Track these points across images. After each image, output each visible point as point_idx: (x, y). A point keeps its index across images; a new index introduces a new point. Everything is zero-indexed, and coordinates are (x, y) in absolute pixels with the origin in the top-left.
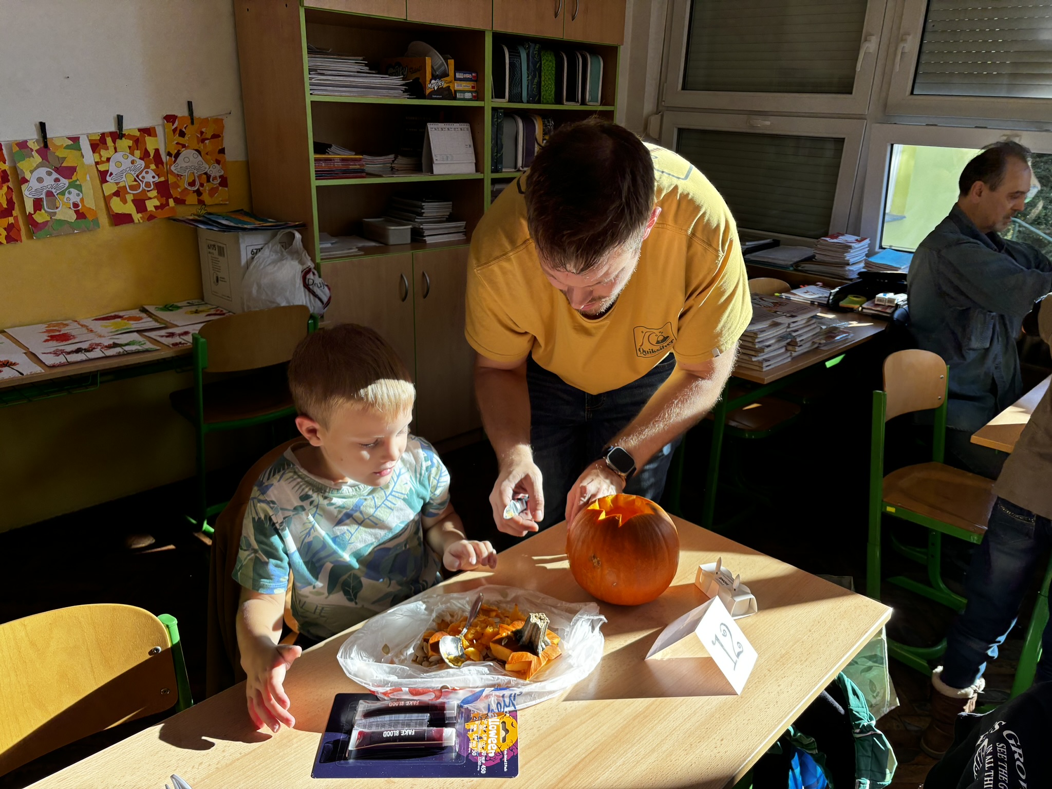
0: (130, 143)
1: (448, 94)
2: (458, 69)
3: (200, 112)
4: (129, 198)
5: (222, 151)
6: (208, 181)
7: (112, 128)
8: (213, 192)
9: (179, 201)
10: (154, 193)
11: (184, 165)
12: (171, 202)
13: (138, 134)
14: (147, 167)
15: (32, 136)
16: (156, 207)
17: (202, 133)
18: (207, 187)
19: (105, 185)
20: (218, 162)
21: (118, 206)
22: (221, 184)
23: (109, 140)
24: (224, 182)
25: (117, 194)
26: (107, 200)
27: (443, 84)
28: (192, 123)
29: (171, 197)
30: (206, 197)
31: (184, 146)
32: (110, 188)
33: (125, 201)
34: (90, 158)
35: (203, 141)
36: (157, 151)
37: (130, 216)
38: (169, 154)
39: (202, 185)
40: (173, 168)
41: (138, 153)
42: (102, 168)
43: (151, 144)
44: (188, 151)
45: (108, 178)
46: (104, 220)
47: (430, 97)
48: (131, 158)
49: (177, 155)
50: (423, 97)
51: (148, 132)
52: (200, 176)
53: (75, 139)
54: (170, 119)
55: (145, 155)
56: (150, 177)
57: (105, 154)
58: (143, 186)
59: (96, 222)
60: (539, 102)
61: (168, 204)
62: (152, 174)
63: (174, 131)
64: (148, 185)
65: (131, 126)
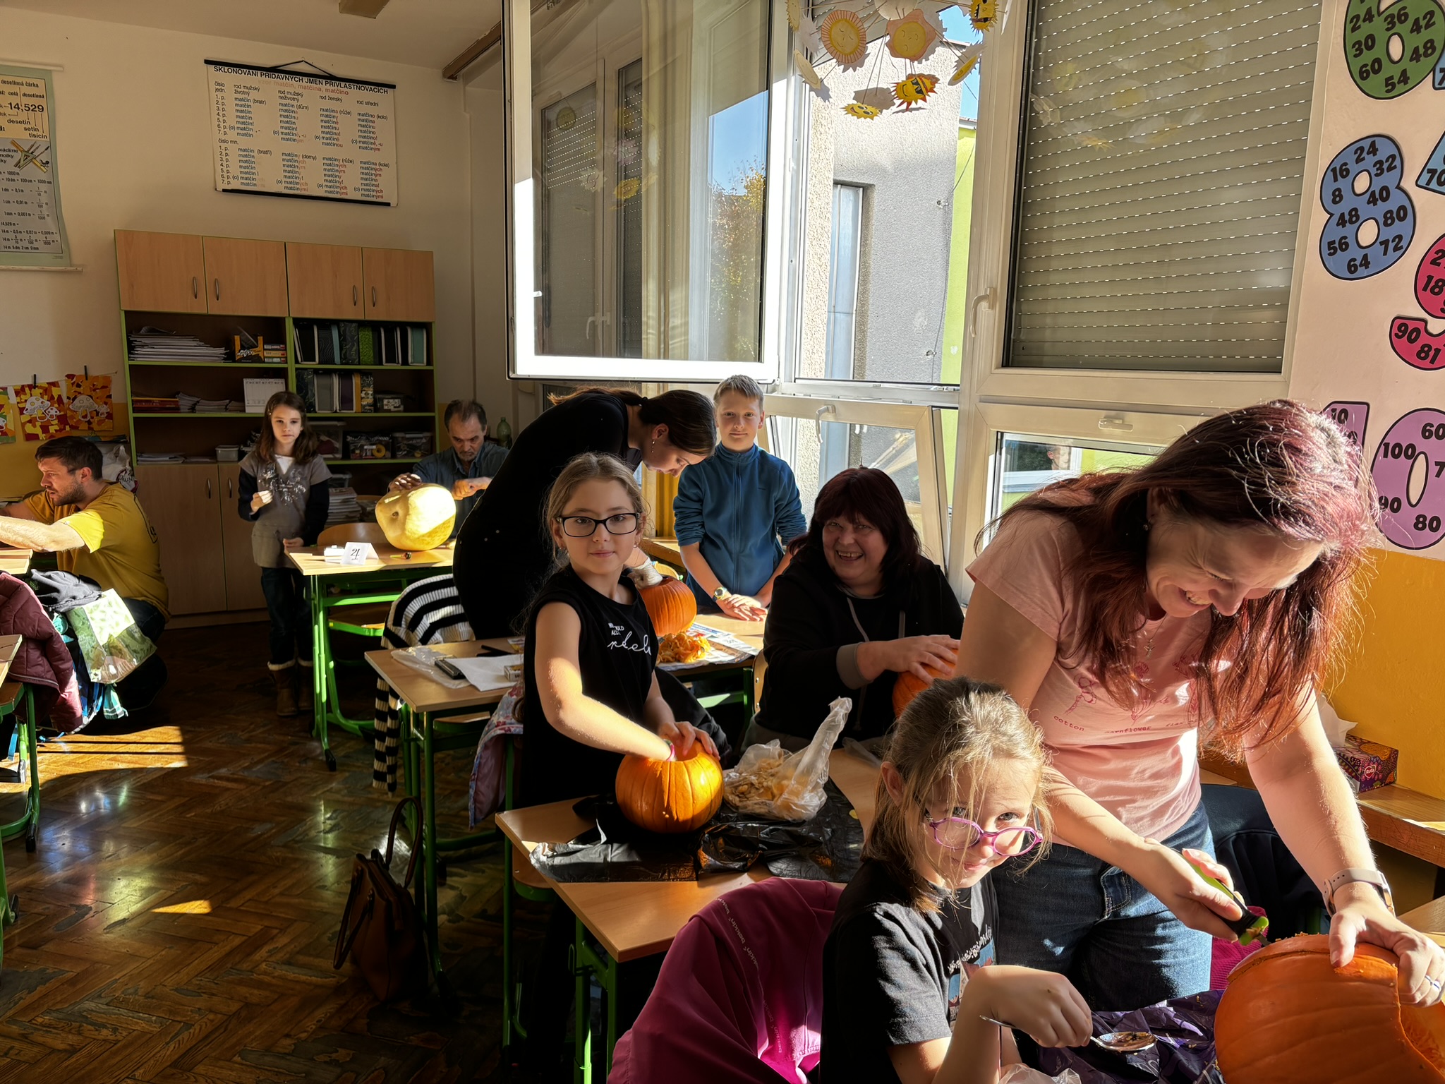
0: (41, 391)
1: (257, 359)
3: (92, 373)
4: (38, 424)
5: (110, 396)
6: (97, 415)
7: (30, 382)
8: (100, 423)
9: (72, 427)
10: (56, 422)
11: (79, 405)
12: (68, 428)
13: (47, 386)
14: (52, 405)
16: (56, 431)
17: (94, 385)
18: (96, 419)
19: (22, 416)
20: (106, 403)
21: (30, 429)
22: (107, 418)
23: (27, 390)
24: (110, 416)
25: (30, 421)
26: (23, 425)
27: (253, 352)
28: (87, 379)
29: (68, 424)
30: (95, 426)
31: (80, 393)
32: (25, 418)
33: (34, 426)
34: (13, 399)
35: (94, 390)
36: (60, 396)
37: (37, 435)
38: (68, 398)
39: (92, 418)
40: (71, 407)
41: (46, 397)
42: (21, 406)
43: (55, 392)
44: (83, 396)
45: (25, 412)
46: (20, 437)
47: (240, 361)
48: (42, 400)
49: (74, 399)
50: (234, 361)
51: (54, 384)
52: (91, 412)
53: (5, 389)
54: (70, 376)
55: (51, 398)
56: (54, 412)
57: (23, 397)
58: (48, 417)
59: (14, 438)
60: (357, 363)
61: (65, 429)
62: (55, 409)
63: (73, 384)
64: (52, 416)
65: (42, 381)
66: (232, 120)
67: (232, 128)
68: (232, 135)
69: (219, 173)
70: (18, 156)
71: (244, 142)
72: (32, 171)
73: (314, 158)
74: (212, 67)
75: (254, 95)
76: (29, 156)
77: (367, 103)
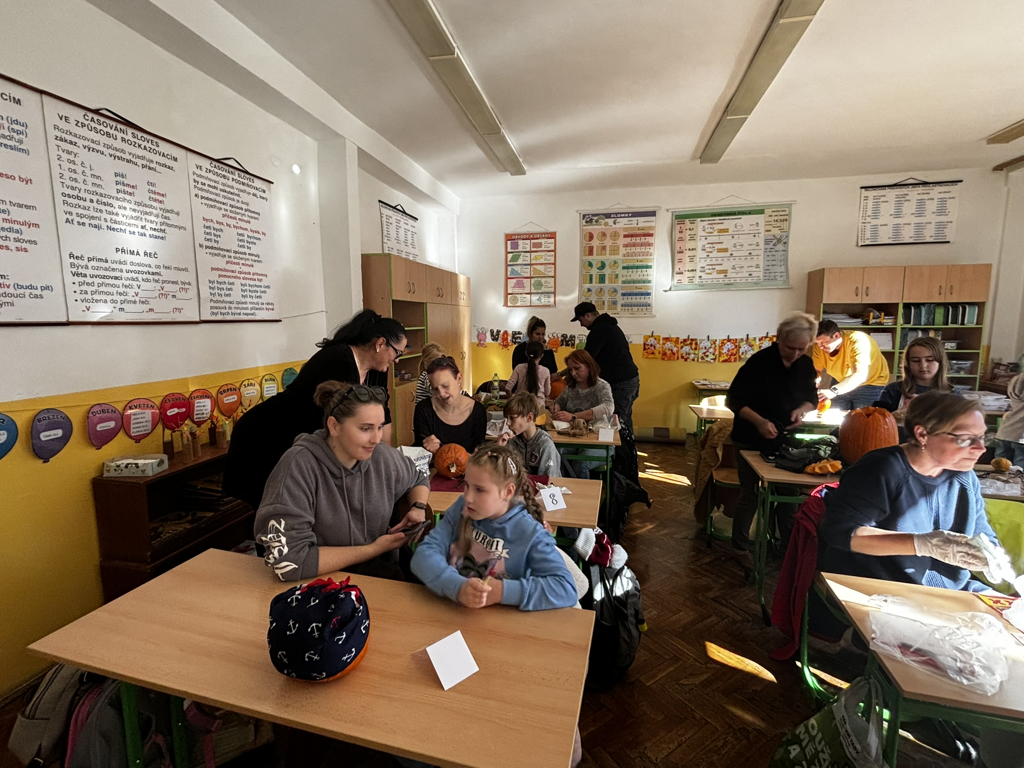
1: (880, 324)
2: (885, 315)
7: (765, 335)
15: (745, 337)
23: (764, 338)
27: (878, 320)
34: (758, 342)
47: (871, 325)
50: (868, 325)
53: (755, 338)
57: (762, 341)
60: (933, 325)
66: (869, 213)
67: (869, 216)
68: (869, 220)
69: (860, 238)
70: (775, 241)
71: (874, 222)
72: (780, 247)
73: (909, 224)
74: (863, 190)
75: (883, 199)
76: (779, 240)
77: (944, 192)
